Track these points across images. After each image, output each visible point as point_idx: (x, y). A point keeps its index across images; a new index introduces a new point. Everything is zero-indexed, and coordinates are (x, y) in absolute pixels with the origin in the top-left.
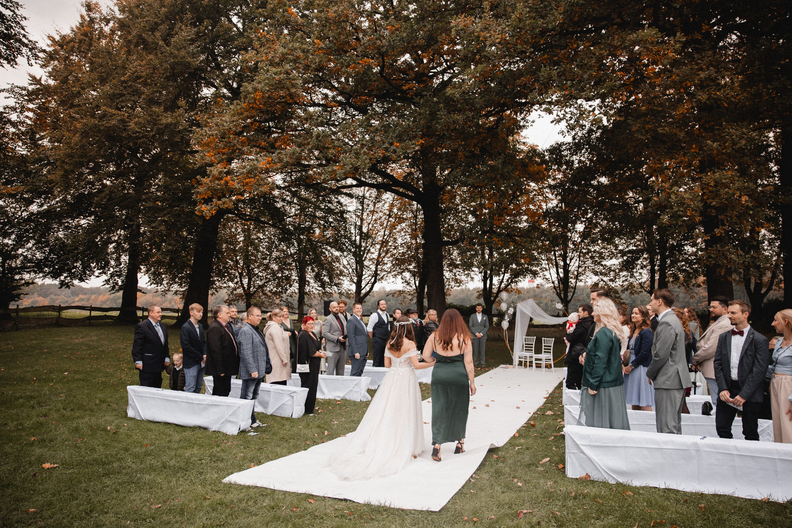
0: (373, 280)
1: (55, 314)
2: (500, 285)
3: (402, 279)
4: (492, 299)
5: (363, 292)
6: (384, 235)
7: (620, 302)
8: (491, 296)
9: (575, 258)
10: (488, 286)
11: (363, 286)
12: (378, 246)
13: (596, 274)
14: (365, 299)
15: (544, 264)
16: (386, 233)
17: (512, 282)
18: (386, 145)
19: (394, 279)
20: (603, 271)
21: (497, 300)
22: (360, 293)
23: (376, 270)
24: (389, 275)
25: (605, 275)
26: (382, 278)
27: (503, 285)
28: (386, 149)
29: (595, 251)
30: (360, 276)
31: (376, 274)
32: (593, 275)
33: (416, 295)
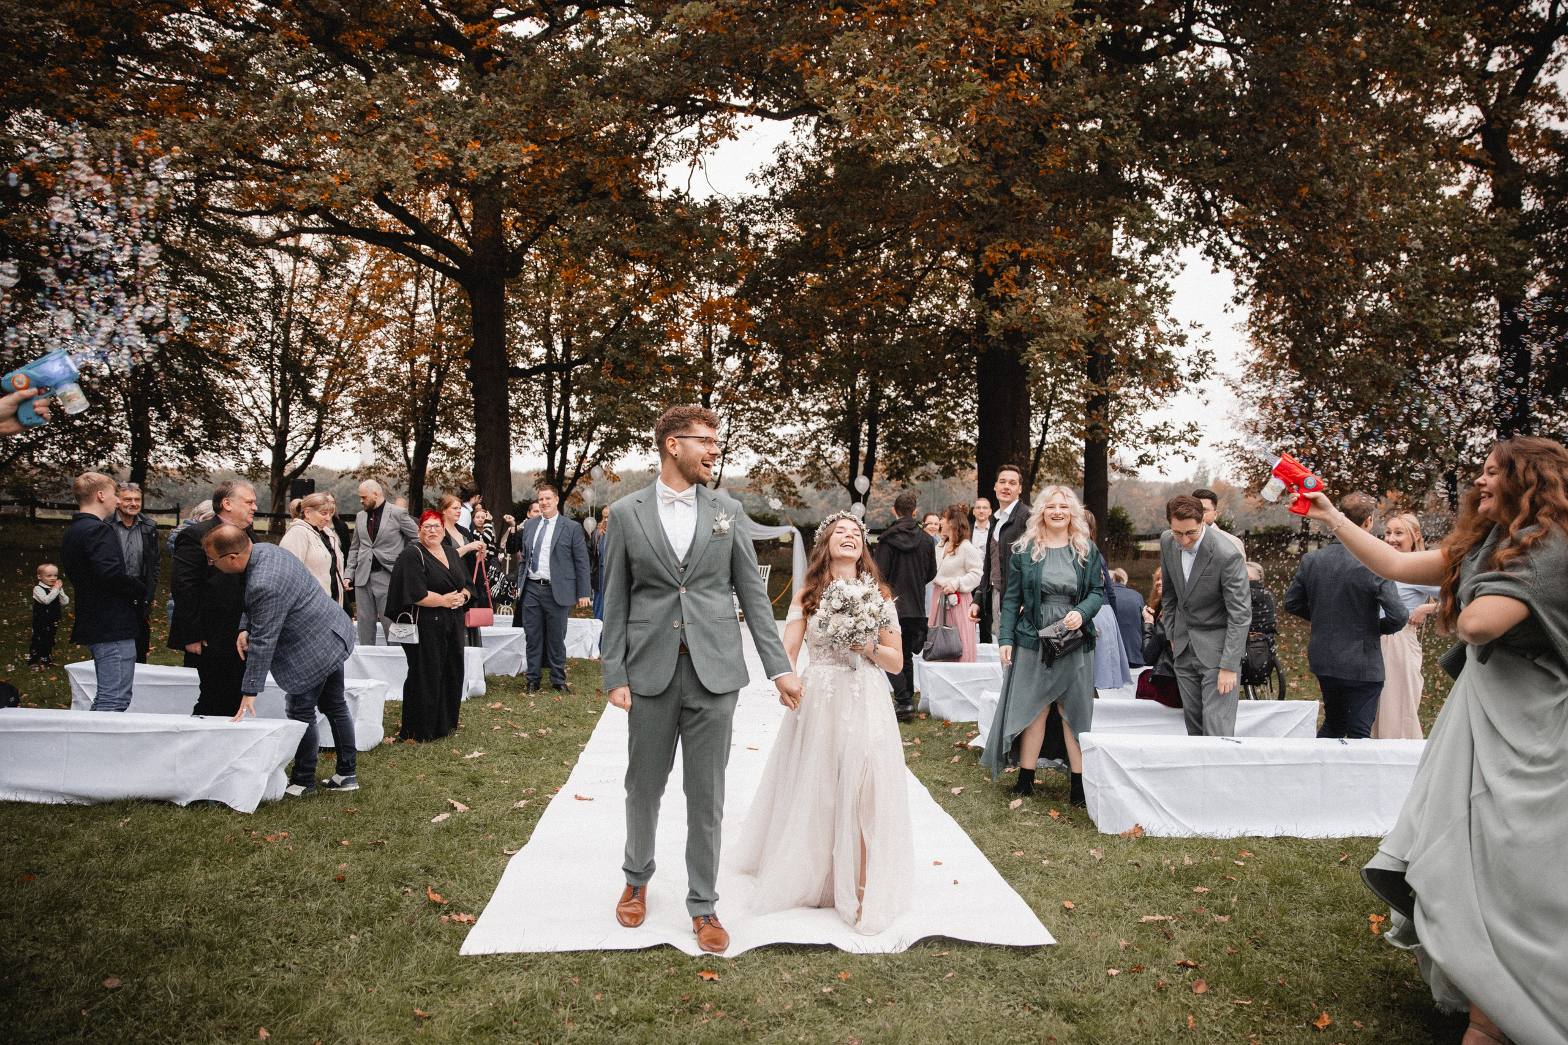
0: (311, 444)
2: (580, 463)
3: (374, 443)
5: (288, 470)
8: (562, 482)
10: (557, 464)
11: (289, 454)
12: (323, 374)
13: (756, 449)
17: (602, 458)
18: (451, 144)
19: (356, 443)
20: (770, 445)
21: (573, 491)
22: (283, 469)
23: (320, 423)
24: (347, 433)
25: (772, 452)
26: (330, 441)
27: (585, 464)
29: (757, 409)
30: (282, 434)
31: (318, 431)
32: (751, 452)
33: (407, 476)
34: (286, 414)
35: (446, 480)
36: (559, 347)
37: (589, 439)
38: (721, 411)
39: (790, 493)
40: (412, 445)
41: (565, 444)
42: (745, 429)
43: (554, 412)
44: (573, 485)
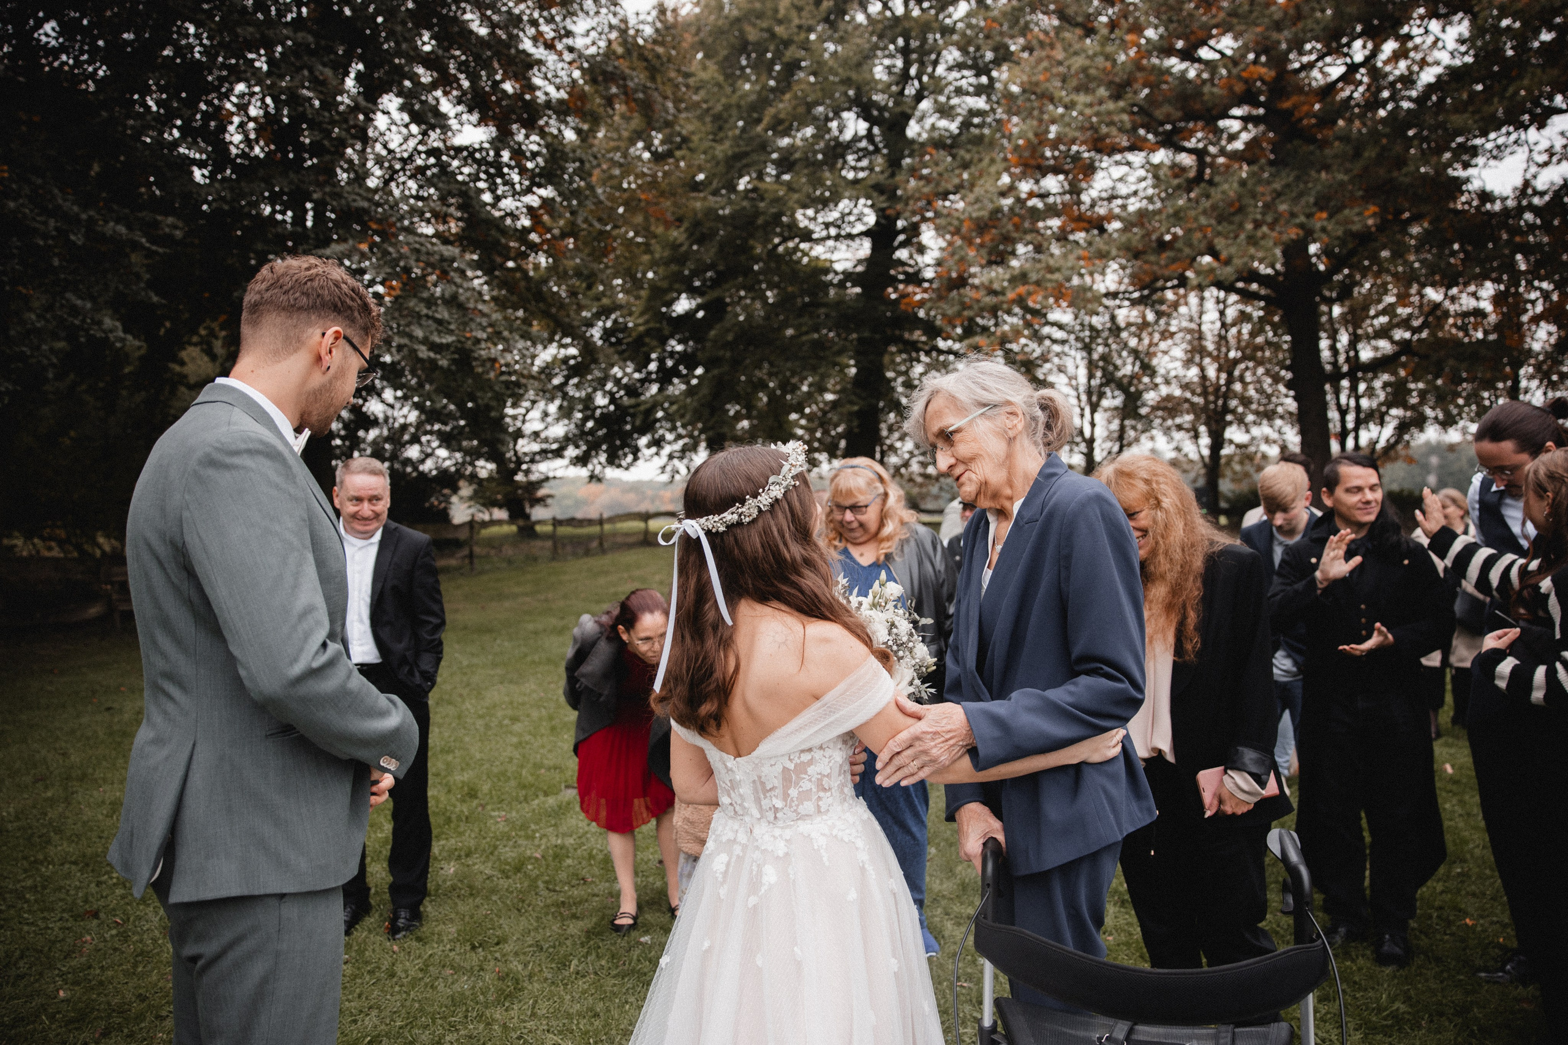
1: (638, 525)
24: (1143, 438)
26: (1129, 445)
28: (1301, 226)
30: (1090, 442)
31: (1121, 438)
33: (1203, 471)
34: (1093, 425)
35: (1235, 473)
36: (1344, 339)
37: (1382, 423)
40: (1205, 441)
41: (1356, 430)
43: (1343, 400)
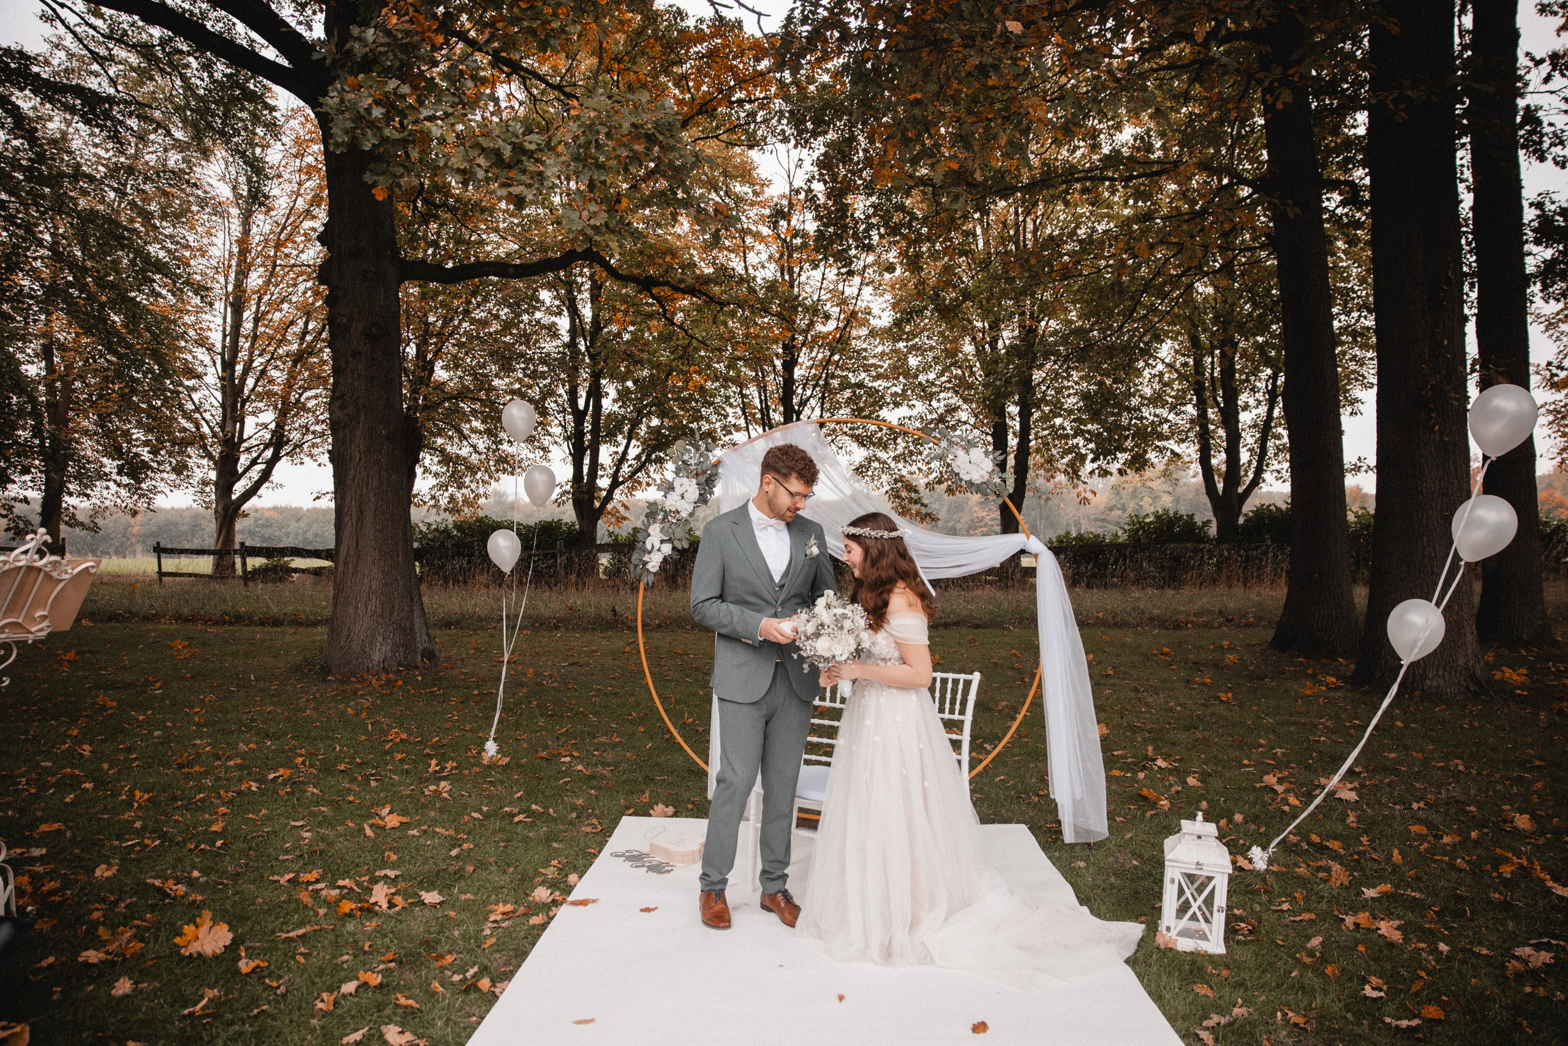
0: (269, 453)
2: (618, 468)
4: (597, 504)
5: (239, 488)
6: (305, 332)
7: (918, 513)
8: (592, 498)
9: (813, 402)
10: (586, 469)
11: (240, 470)
13: (861, 441)
14: (246, 506)
15: (734, 415)
16: (310, 327)
17: (649, 460)
20: (880, 434)
21: (609, 507)
22: (229, 490)
23: (280, 426)
27: (626, 469)
29: (860, 385)
32: (855, 445)
38: (809, 393)
39: (911, 500)
42: (844, 413)
44: (609, 497)
